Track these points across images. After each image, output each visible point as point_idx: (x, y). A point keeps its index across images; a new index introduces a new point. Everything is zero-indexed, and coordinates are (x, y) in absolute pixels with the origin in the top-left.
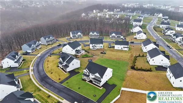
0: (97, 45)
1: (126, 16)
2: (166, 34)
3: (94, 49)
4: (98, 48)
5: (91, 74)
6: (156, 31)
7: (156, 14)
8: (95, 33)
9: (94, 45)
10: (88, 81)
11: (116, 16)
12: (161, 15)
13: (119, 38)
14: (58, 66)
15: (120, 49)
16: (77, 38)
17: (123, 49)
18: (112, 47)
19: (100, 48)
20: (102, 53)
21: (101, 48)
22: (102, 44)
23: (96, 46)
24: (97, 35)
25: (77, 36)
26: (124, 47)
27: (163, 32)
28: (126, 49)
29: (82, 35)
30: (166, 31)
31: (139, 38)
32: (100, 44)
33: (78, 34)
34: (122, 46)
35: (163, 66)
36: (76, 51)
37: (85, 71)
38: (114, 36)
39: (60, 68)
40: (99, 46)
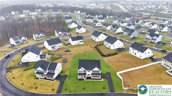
0: (56, 45)
1: (53, 15)
2: (96, 26)
3: (55, 50)
4: (58, 48)
5: (87, 71)
6: (87, 25)
7: (75, 11)
8: (41, 35)
9: (53, 46)
10: (86, 79)
11: (44, 15)
12: (79, 12)
13: (66, 35)
14: (38, 78)
15: (77, 44)
16: (22, 44)
17: (79, 44)
18: (68, 44)
19: (59, 47)
20: (66, 51)
21: (61, 47)
22: (60, 43)
23: (55, 47)
24: (43, 36)
25: (21, 41)
26: (80, 42)
27: (92, 25)
28: (82, 43)
29: (27, 39)
30: (95, 23)
31: (81, 32)
32: (59, 44)
33: (22, 39)
34: (79, 41)
35: (121, 48)
36: (41, 56)
37: (80, 70)
38: (60, 34)
39: (41, 78)
40: (58, 46)
